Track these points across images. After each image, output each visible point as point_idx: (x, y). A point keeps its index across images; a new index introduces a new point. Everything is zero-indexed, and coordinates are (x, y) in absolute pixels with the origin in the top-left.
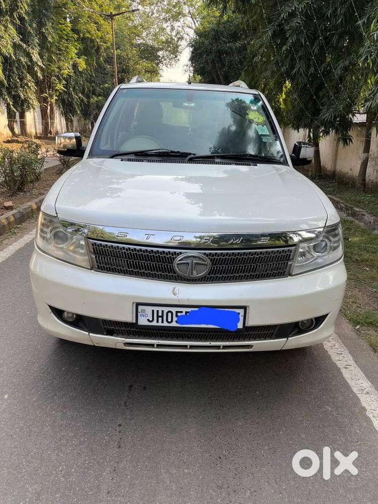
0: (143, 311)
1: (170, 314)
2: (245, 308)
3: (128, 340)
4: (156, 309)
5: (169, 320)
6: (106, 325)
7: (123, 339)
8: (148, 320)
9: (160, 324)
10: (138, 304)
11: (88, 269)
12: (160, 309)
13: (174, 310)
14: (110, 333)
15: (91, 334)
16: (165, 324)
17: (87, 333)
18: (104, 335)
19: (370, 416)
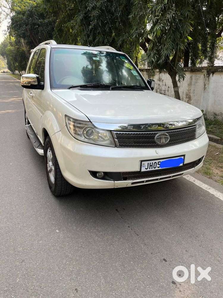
0: (144, 164)
1: (155, 164)
2: (184, 156)
3: (134, 181)
4: (149, 162)
5: (155, 167)
6: (124, 175)
7: (132, 181)
8: (146, 169)
9: (151, 169)
10: (142, 161)
11: (114, 147)
12: (151, 162)
13: (157, 161)
14: (125, 179)
15: (115, 182)
16: (153, 169)
17: (113, 182)
18: (123, 181)
19: (217, 196)
